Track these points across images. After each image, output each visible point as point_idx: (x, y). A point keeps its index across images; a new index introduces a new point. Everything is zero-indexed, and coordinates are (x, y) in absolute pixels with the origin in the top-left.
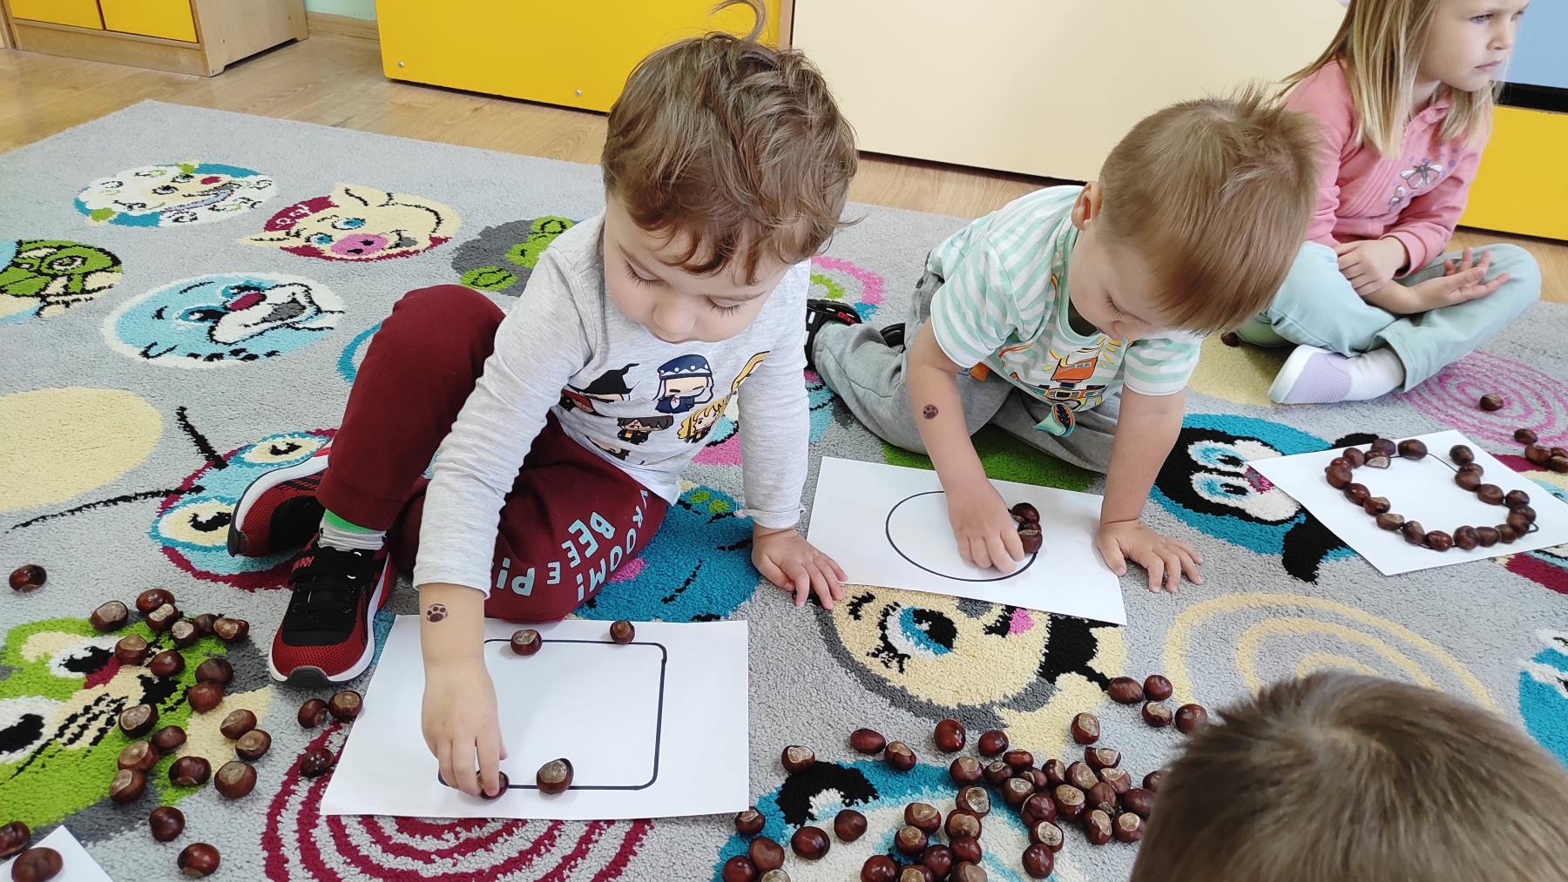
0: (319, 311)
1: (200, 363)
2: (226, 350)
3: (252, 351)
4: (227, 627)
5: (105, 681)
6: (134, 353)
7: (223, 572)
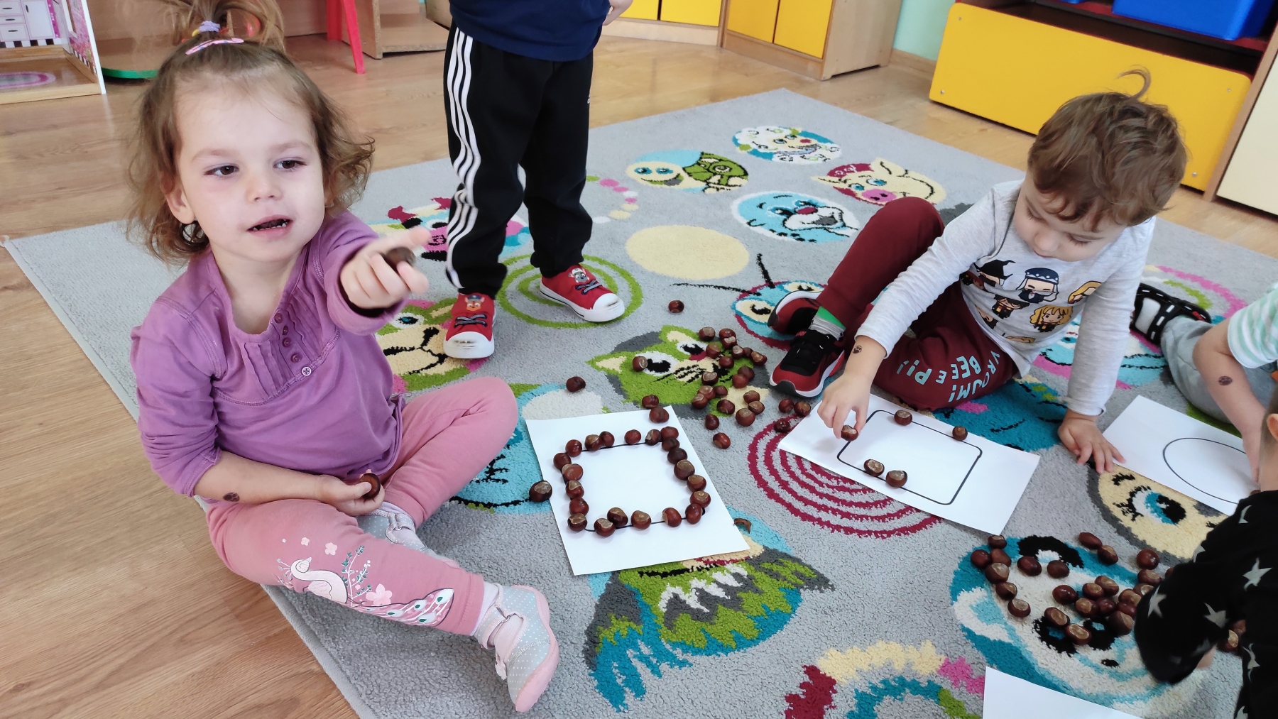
0: (844, 225)
1: (775, 236)
2: (789, 233)
3: (802, 237)
4: (758, 356)
5: (698, 360)
6: (744, 221)
7: (761, 334)
